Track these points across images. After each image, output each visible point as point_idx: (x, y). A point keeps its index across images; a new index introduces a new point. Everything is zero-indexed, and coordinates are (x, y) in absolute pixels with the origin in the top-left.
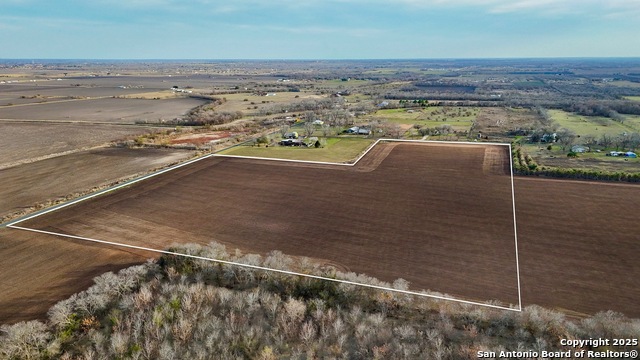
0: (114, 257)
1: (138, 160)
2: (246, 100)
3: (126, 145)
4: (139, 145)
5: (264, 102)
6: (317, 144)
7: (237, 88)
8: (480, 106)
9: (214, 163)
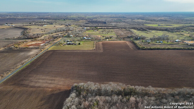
0: (51, 91)
1: (22, 54)
2: (38, 28)
3: (11, 48)
4: (16, 48)
5: (45, 29)
6: (79, 44)
7: (30, 23)
8: (112, 28)
9: (51, 53)
